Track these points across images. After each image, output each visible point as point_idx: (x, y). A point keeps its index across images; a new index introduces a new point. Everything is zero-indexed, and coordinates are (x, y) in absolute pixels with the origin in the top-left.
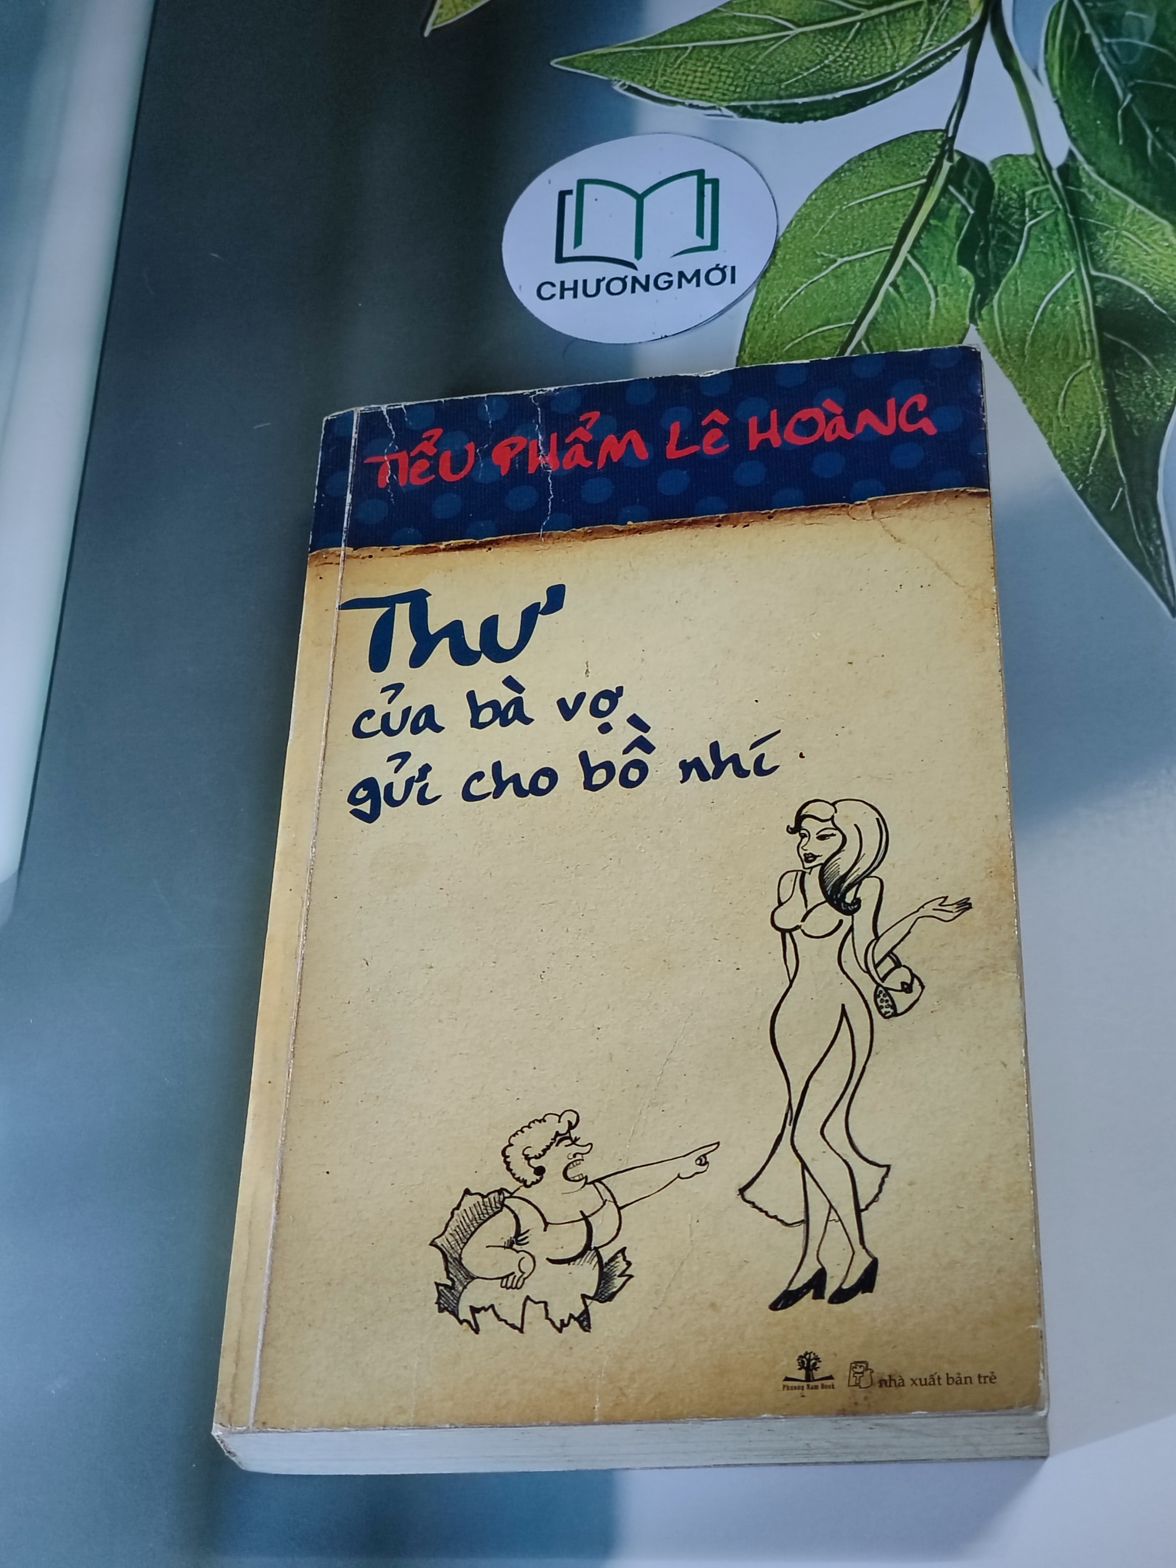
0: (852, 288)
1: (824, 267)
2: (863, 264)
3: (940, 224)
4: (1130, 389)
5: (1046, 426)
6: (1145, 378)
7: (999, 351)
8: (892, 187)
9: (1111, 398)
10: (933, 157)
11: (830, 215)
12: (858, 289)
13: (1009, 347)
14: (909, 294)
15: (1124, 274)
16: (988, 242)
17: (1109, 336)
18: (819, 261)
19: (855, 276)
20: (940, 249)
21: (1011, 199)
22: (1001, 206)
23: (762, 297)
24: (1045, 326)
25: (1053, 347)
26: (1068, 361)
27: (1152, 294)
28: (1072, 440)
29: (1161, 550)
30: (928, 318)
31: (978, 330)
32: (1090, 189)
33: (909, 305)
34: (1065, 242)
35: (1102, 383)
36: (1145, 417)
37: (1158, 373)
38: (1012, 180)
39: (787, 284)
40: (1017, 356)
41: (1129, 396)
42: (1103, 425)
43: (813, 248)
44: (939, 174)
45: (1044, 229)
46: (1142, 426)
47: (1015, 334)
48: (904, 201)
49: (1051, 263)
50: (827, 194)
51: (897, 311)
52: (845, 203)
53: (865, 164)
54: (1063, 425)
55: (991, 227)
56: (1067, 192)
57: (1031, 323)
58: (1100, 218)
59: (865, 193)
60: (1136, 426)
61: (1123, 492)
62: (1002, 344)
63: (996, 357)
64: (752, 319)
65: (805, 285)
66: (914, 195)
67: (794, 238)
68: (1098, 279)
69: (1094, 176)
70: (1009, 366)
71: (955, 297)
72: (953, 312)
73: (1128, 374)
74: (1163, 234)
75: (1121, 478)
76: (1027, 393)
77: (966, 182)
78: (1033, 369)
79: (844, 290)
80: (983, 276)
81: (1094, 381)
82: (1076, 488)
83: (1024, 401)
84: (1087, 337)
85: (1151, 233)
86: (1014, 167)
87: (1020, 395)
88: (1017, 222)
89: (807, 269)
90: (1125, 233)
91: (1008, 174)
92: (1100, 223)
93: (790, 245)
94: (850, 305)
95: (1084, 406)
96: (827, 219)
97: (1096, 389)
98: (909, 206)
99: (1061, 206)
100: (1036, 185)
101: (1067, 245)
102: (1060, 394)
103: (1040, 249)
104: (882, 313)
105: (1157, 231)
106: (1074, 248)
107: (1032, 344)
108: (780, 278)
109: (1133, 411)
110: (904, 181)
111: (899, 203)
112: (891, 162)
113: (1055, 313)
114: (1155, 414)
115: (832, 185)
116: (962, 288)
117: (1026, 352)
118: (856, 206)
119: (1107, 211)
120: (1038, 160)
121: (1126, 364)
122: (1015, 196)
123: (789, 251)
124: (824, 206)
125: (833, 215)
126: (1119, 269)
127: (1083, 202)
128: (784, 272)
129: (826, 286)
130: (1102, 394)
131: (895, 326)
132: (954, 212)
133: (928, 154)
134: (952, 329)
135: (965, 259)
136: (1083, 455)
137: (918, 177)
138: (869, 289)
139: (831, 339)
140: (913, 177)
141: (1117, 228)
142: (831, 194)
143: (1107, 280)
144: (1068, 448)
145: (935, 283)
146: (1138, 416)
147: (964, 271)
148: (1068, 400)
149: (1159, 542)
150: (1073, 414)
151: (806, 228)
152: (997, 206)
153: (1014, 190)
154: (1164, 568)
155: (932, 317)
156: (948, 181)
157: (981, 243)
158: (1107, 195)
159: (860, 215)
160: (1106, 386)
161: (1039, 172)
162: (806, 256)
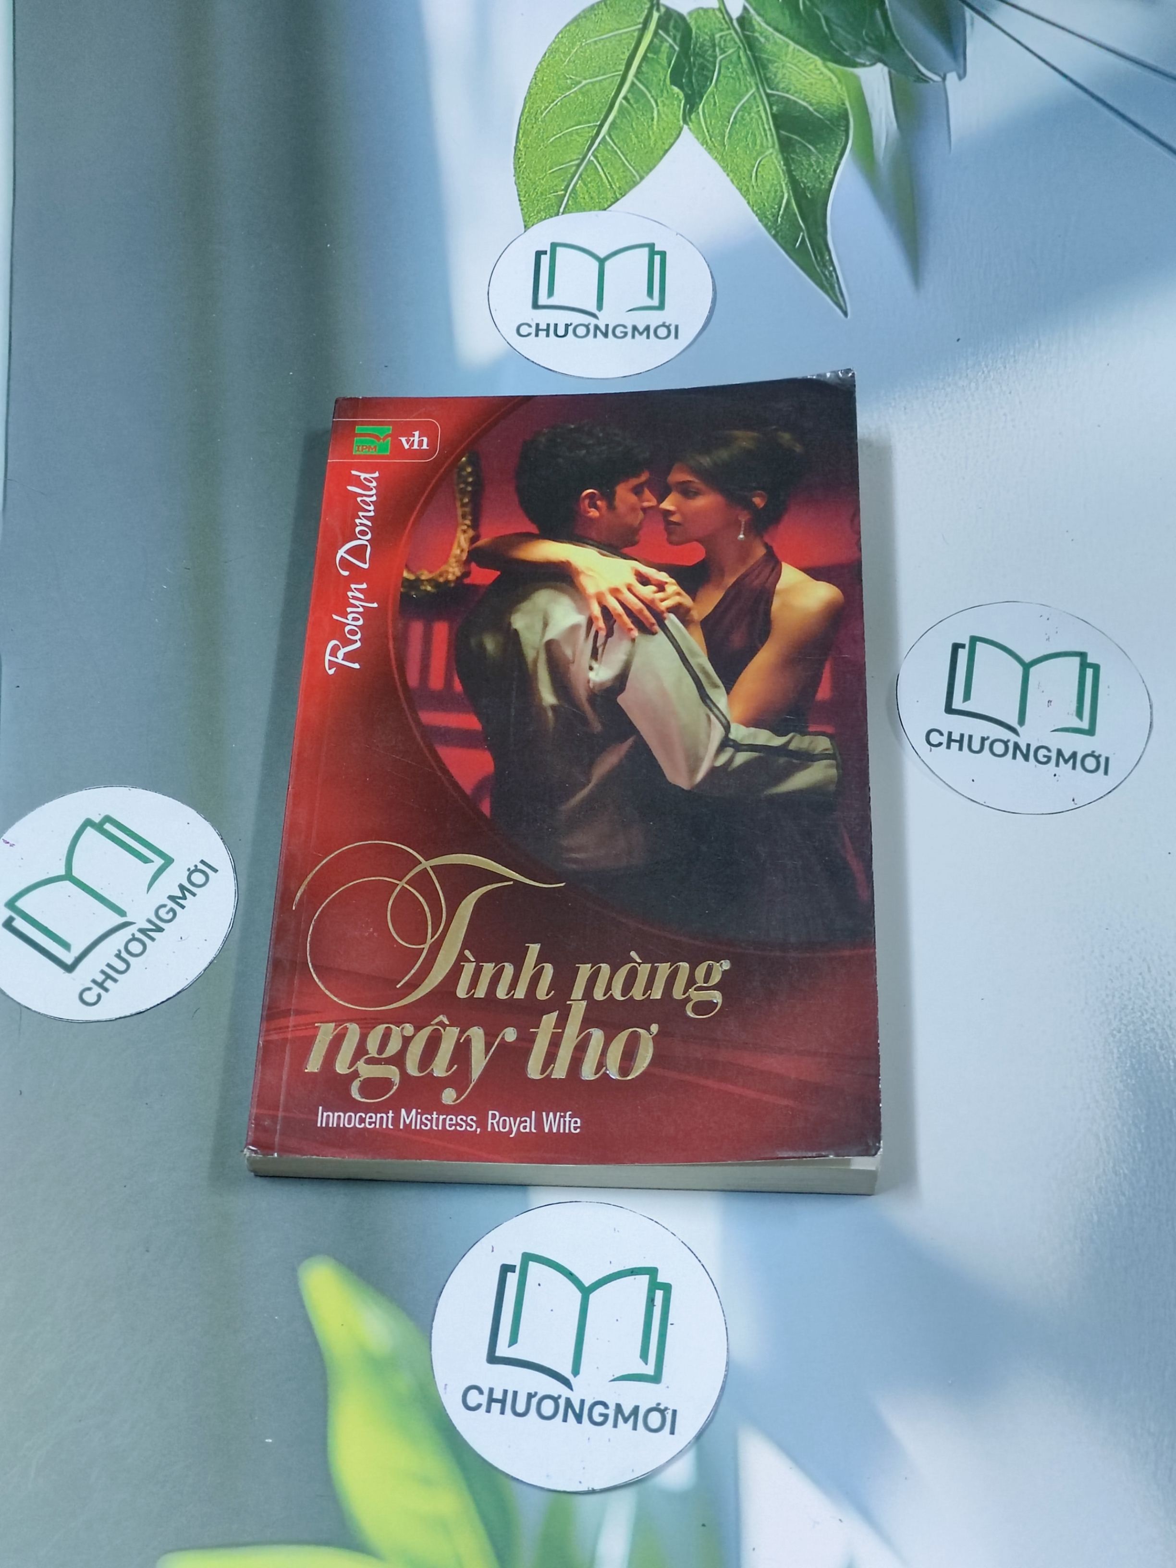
0: (595, 100)
1: (573, 86)
2: (601, 84)
3: (655, 57)
4: (802, 167)
5: (745, 192)
6: (812, 160)
7: (707, 143)
8: (617, 30)
9: (789, 172)
10: (645, 8)
11: (574, 49)
12: (599, 102)
13: (713, 139)
14: (637, 105)
15: (790, 92)
16: (691, 70)
17: (783, 132)
18: (569, 81)
19: (597, 93)
20: (656, 74)
21: (705, 40)
22: (698, 45)
23: (529, 105)
24: (737, 126)
25: (745, 140)
26: (756, 148)
27: (811, 105)
28: (764, 201)
29: (833, 273)
30: (653, 120)
31: (690, 129)
32: (761, 34)
33: (638, 112)
34: (746, 70)
35: (782, 163)
36: (814, 186)
37: (820, 156)
38: (705, 26)
39: (547, 97)
40: (719, 145)
41: (802, 171)
42: (785, 190)
43: (563, 73)
44: (651, 22)
45: (731, 62)
46: (813, 191)
47: (717, 131)
48: (627, 41)
49: (738, 84)
50: (570, 34)
51: (630, 116)
52: (584, 40)
53: (596, 12)
54: (757, 190)
55: (692, 60)
56: (744, 35)
57: (727, 124)
58: (770, 54)
59: (598, 34)
60: (809, 192)
61: (803, 236)
62: (708, 138)
63: (705, 146)
64: (523, 121)
65: (560, 98)
66: (634, 36)
67: (548, 65)
68: (773, 95)
69: (763, 24)
70: (714, 152)
71: (671, 106)
72: (671, 117)
73: (799, 157)
74: (816, 66)
75: (801, 226)
76: (729, 169)
77: (671, 28)
78: (732, 154)
79: (589, 102)
80: (690, 92)
81: (776, 162)
82: (770, 233)
83: (728, 175)
84: (768, 133)
85: (806, 65)
86: (705, 17)
87: (725, 171)
88: (711, 56)
89: (560, 87)
90: (788, 65)
91: (701, 22)
92: (771, 58)
93: (545, 70)
94: (595, 113)
95: (770, 178)
96: (571, 52)
97: (778, 167)
98: (632, 43)
99: (741, 46)
100: (722, 30)
101: (748, 72)
102: (753, 170)
103: (729, 75)
104: (619, 117)
105: (811, 63)
106: (753, 74)
107: (729, 138)
108: (541, 93)
109: (805, 181)
110: (625, 26)
111: (624, 42)
112: (614, 11)
113: (744, 117)
114: (821, 184)
115: (573, 28)
116: (676, 100)
117: (726, 143)
118: (592, 44)
119: (775, 50)
120: (721, 12)
121: (798, 151)
122: (707, 38)
123: (546, 74)
124: (569, 43)
125: (576, 49)
126: (787, 89)
127: (757, 43)
128: (544, 89)
129: (576, 99)
130: (783, 170)
131: (630, 125)
132: (665, 48)
133: (642, 7)
134: (671, 128)
135: (675, 81)
136: (773, 210)
137: (636, 23)
138: (608, 101)
139: (583, 134)
140: (632, 23)
141: (782, 61)
142: (573, 34)
143: (778, 96)
144: (762, 206)
145: (655, 97)
146: (809, 184)
147: (676, 89)
148: (758, 174)
149: (831, 268)
150: (763, 183)
151: (557, 58)
152: (695, 44)
153: (706, 34)
154: (836, 286)
155: (655, 120)
156: (659, 26)
157: (687, 70)
158: (774, 38)
159: (596, 49)
160: (784, 165)
161: (723, 21)
162: (559, 78)
